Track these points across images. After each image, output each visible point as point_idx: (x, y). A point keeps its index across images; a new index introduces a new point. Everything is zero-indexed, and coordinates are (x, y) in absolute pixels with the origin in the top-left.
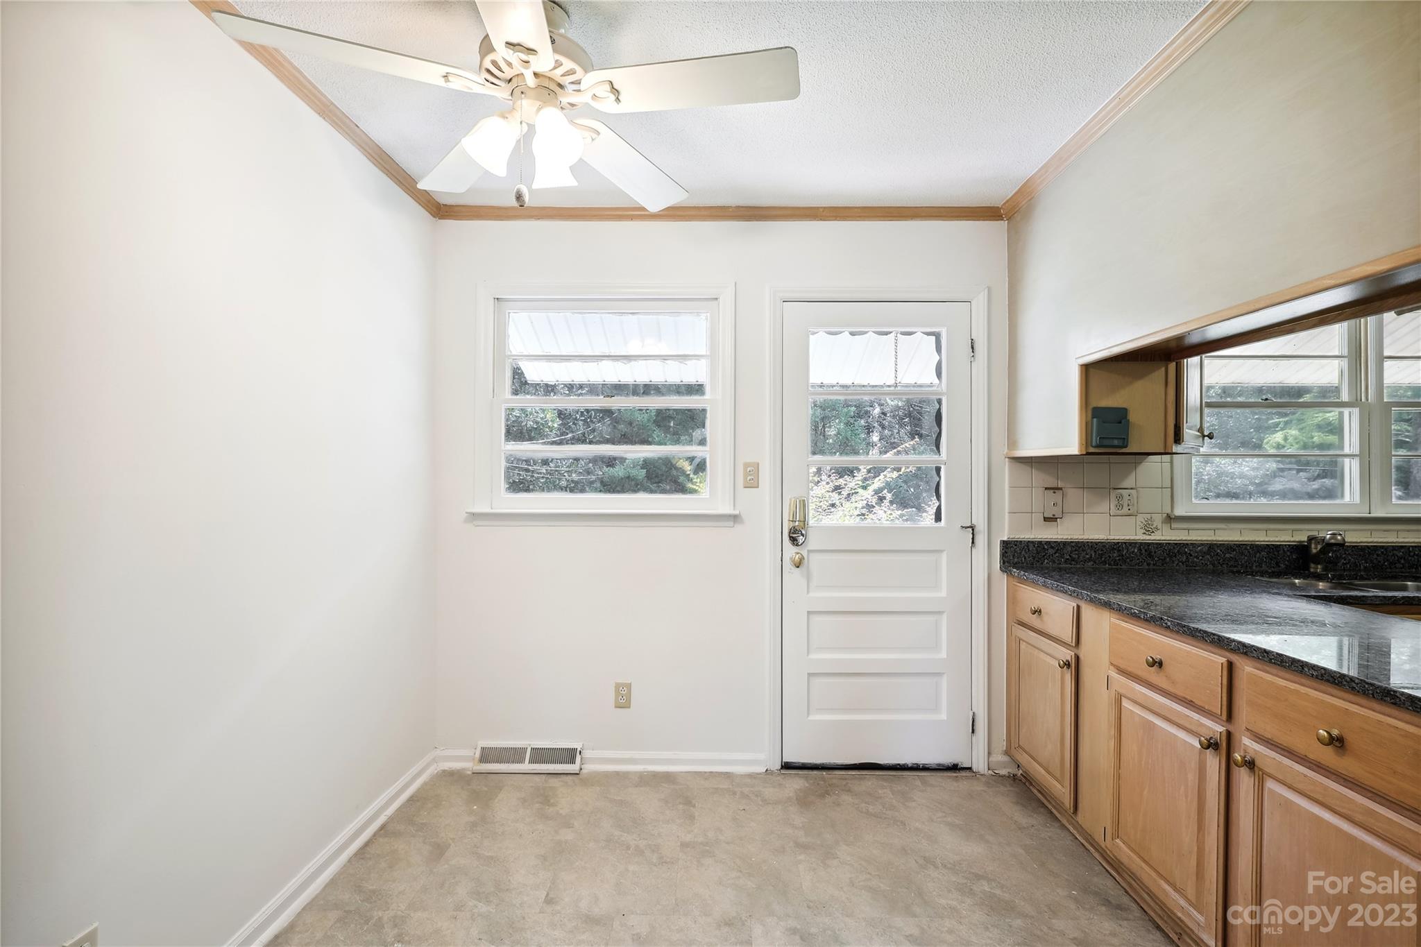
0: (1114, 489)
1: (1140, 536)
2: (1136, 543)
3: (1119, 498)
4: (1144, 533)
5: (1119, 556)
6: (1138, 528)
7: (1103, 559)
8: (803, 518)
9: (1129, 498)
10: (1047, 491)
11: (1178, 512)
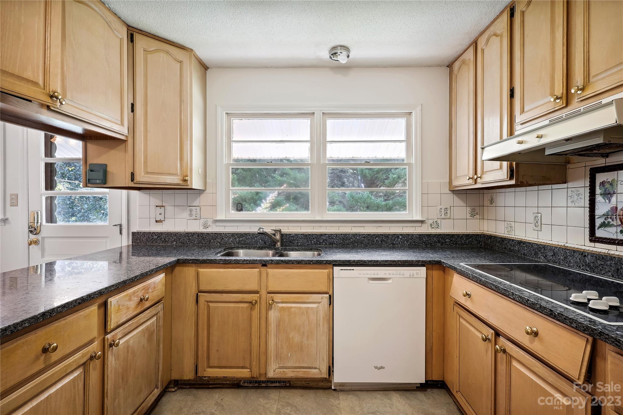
0: (189, 206)
1: (201, 230)
2: (196, 233)
3: (191, 211)
4: (204, 228)
5: (188, 239)
6: (201, 225)
7: (181, 241)
8: (38, 221)
9: (196, 211)
10: (157, 207)
11: (219, 218)
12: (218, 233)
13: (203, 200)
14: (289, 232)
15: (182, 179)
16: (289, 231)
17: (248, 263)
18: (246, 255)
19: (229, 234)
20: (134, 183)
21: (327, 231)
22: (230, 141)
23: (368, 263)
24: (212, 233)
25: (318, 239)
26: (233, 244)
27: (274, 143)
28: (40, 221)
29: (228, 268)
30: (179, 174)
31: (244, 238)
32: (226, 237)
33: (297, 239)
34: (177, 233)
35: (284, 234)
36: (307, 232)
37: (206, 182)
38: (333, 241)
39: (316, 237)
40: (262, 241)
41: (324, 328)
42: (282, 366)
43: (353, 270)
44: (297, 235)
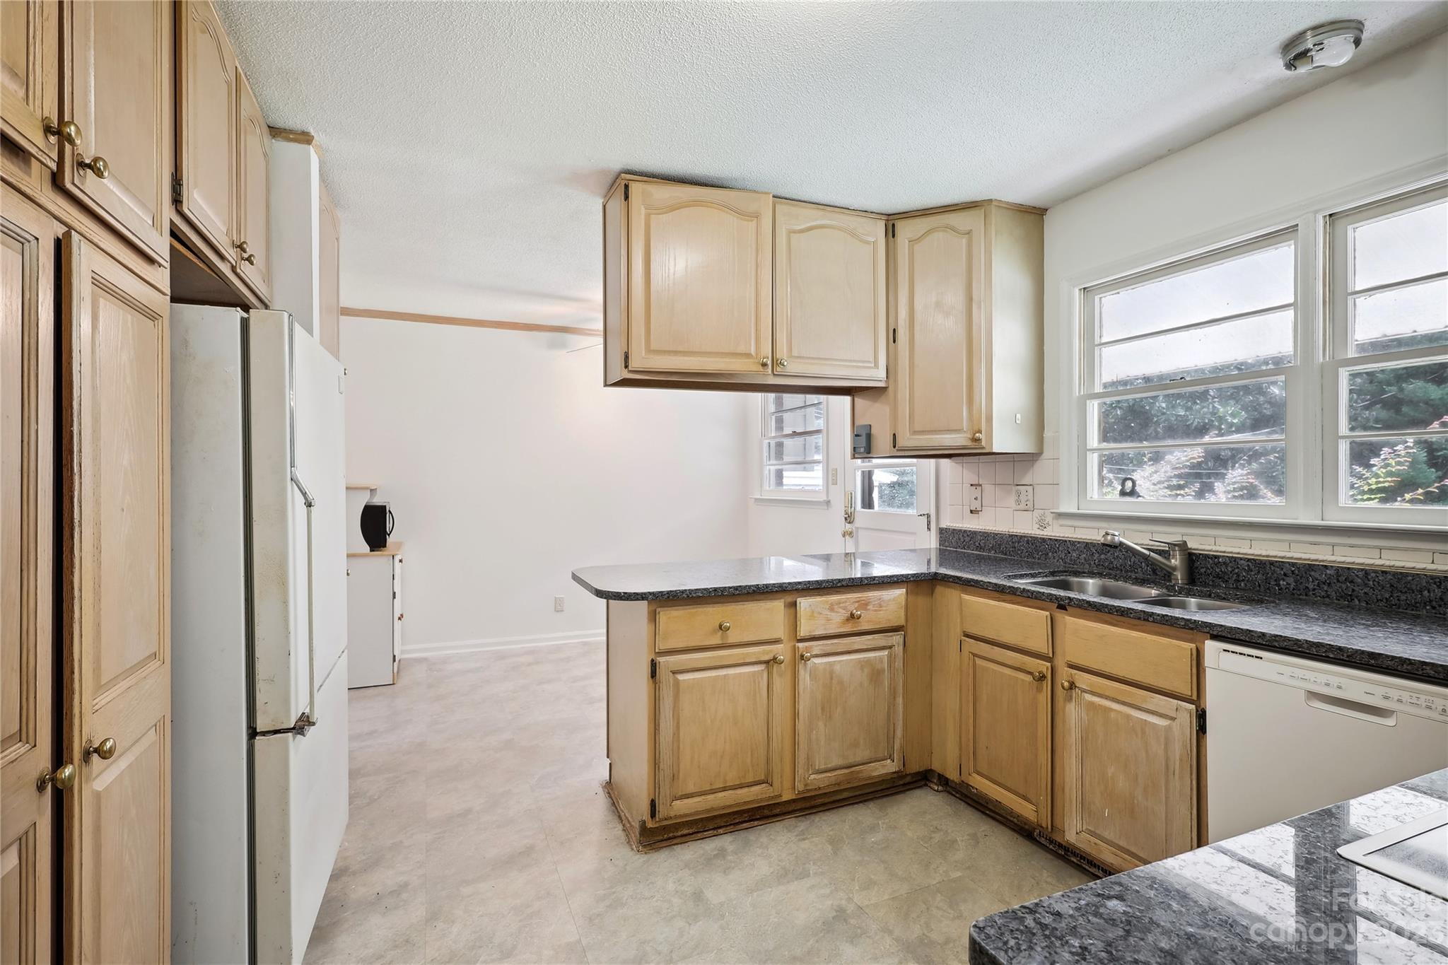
0: (1017, 485)
1: (1034, 531)
3: (1019, 494)
4: (1038, 528)
5: (1013, 548)
6: (1034, 523)
7: (1001, 549)
8: (851, 505)
9: (1027, 494)
10: (972, 487)
11: (1063, 509)
12: (1060, 540)
13: (1039, 473)
14: (1214, 551)
15: (971, 437)
16: (1214, 549)
17: (1029, 597)
18: (1105, 592)
19: (1079, 542)
20: (898, 450)
21: (1333, 558)
22: (1091, 345)
23: (1308, 649)
24: (1051, 539)
25: (1298, 577)
26: (1087, 566)
27: (1199, 330)
28: (853, 505)
29: (1004, 601)
30: (965, 430)
31: (1109, 554)
32: (1074, 550)
33: (1236, 571)
34: (997, 534)
35: (1200, 554)
36: (1267, 556)
37: (1043, 437)
38: (1353, 590)
39: (1293, 571)
40: (1148, 566)
41: (1183, 785)
42: (1093, 829)
43: (1261, 658)
44: (1234, 560)
